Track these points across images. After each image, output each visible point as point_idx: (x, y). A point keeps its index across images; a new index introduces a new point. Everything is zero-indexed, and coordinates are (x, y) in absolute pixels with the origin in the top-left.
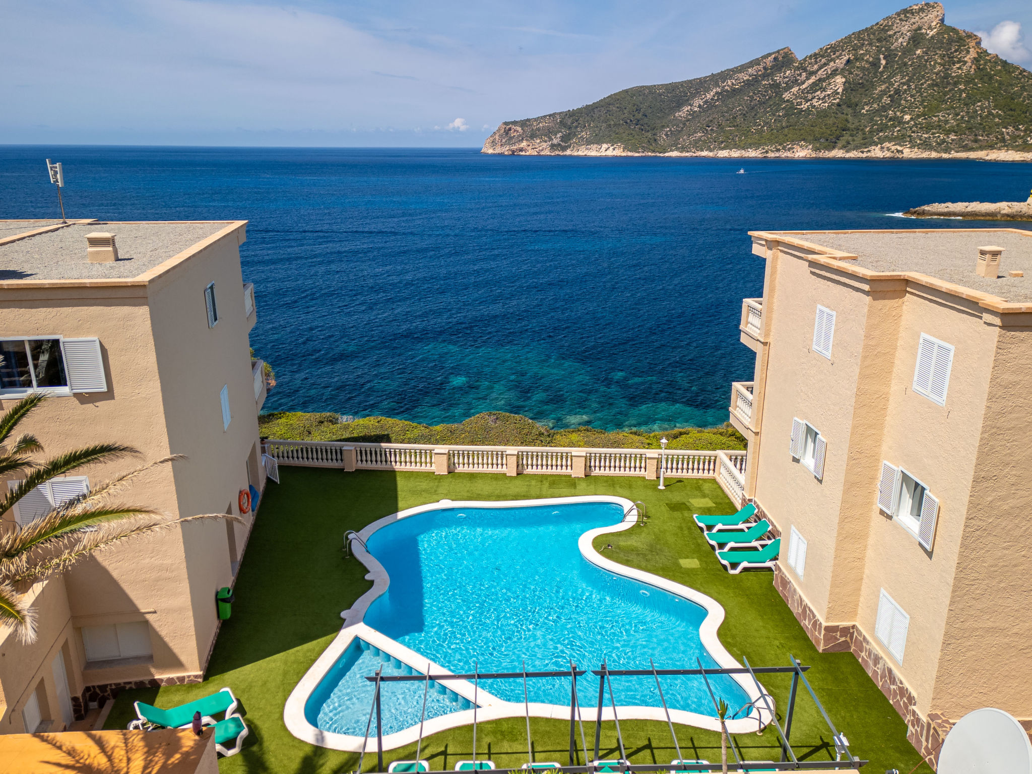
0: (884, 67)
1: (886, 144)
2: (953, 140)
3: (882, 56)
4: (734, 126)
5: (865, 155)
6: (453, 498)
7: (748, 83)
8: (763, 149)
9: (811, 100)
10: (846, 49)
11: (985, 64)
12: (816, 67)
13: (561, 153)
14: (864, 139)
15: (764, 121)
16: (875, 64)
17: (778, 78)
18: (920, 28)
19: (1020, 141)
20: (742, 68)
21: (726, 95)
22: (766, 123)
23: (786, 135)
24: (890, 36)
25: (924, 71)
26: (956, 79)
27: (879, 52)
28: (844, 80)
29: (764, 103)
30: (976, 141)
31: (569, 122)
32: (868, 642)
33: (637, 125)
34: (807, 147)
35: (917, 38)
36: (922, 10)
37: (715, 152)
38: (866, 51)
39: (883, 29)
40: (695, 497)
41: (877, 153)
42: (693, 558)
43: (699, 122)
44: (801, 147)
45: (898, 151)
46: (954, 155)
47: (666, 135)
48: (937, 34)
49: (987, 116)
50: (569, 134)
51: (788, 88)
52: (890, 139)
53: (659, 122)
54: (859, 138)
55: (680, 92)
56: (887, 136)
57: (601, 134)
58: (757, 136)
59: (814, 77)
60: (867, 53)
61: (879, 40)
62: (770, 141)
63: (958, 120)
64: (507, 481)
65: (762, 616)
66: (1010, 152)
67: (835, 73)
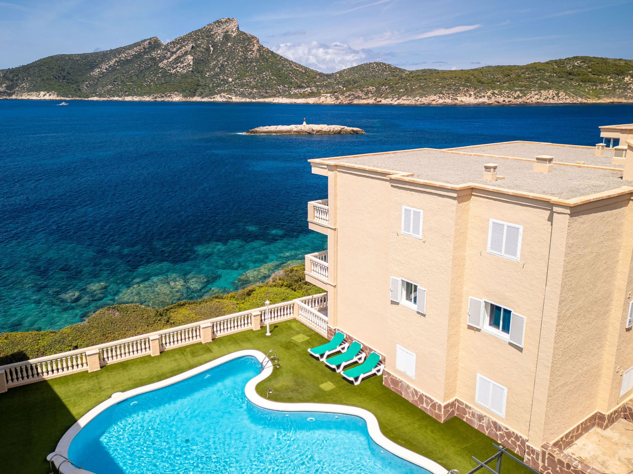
0: (213, 52)
1: (223, 94)
2: (255, 92)
3: (210, 46)
4: (132, 82)
5: (212, 100)
6: (121, 389)
7: (135, 56)
8: (153, 96)
9: (176, 68)
10: (190, 40)
11: (263, 53)
12: (175, 49)
13: (8, 98)
14: (210, 91)
15: (150, 80)
16: (208, 50)
17: (154, 54)
18: (227, 32)
19: (287, 93)
20: (130, 47)
21: (123, 63)
22: (152, 81)
23: (166, 88)
24: (212, 34)
25: (234, 54)
26: (250, 60)
27: (208, 43)
28: (192, 58)
29: (148, 69)
30: (267, 93)
31: (11, 76)
32: (470, 408)
33: (64, 79)
34: (179, 95)
35: (227, 37)
36: (226, 22)
37: (123, 98)
38: (201, 42)
39: (208, 31)
40: (294, 335)
41: (218, 99)
42: (326, 382)
43: (108, 79)
44: (176, 95)
45: (229, 98)
46: (258, 100)
47: (87, 86)
48: (237, 35)
49: (269, 80)
50: (12, 85)
51: (161, 61)
52: (224, 91)
53: (79, 78)
54: (207, 90)
55: (91, 60)
56: (222, 90)
57: (38, 85)
58: (147, 88)
59: (175, 55)
60: (203, 43)
61: (207, 36)
62: (157, 92)
63: (256, 81)
64: (156, 361)
65: (395, 410)
66: (284, 98)
67: (186, 53)
